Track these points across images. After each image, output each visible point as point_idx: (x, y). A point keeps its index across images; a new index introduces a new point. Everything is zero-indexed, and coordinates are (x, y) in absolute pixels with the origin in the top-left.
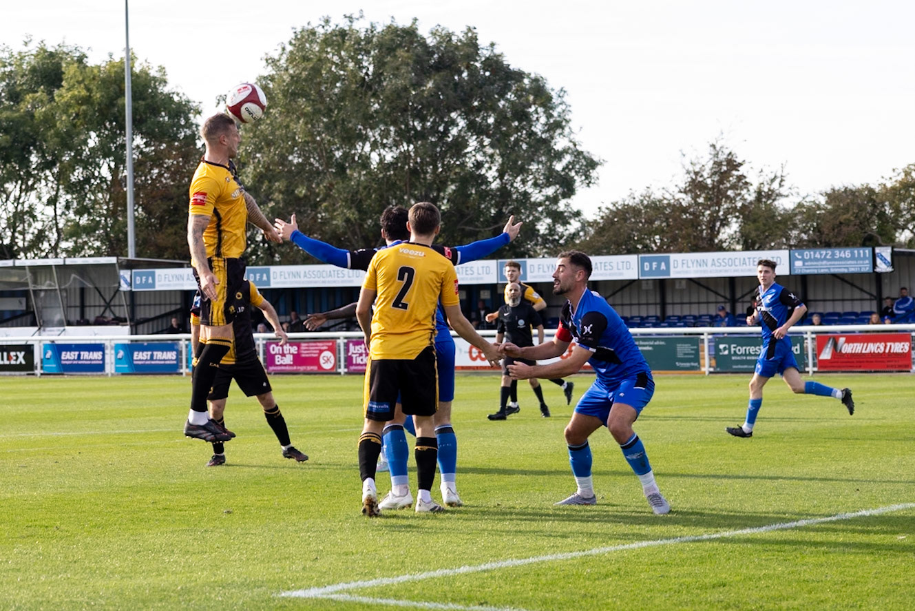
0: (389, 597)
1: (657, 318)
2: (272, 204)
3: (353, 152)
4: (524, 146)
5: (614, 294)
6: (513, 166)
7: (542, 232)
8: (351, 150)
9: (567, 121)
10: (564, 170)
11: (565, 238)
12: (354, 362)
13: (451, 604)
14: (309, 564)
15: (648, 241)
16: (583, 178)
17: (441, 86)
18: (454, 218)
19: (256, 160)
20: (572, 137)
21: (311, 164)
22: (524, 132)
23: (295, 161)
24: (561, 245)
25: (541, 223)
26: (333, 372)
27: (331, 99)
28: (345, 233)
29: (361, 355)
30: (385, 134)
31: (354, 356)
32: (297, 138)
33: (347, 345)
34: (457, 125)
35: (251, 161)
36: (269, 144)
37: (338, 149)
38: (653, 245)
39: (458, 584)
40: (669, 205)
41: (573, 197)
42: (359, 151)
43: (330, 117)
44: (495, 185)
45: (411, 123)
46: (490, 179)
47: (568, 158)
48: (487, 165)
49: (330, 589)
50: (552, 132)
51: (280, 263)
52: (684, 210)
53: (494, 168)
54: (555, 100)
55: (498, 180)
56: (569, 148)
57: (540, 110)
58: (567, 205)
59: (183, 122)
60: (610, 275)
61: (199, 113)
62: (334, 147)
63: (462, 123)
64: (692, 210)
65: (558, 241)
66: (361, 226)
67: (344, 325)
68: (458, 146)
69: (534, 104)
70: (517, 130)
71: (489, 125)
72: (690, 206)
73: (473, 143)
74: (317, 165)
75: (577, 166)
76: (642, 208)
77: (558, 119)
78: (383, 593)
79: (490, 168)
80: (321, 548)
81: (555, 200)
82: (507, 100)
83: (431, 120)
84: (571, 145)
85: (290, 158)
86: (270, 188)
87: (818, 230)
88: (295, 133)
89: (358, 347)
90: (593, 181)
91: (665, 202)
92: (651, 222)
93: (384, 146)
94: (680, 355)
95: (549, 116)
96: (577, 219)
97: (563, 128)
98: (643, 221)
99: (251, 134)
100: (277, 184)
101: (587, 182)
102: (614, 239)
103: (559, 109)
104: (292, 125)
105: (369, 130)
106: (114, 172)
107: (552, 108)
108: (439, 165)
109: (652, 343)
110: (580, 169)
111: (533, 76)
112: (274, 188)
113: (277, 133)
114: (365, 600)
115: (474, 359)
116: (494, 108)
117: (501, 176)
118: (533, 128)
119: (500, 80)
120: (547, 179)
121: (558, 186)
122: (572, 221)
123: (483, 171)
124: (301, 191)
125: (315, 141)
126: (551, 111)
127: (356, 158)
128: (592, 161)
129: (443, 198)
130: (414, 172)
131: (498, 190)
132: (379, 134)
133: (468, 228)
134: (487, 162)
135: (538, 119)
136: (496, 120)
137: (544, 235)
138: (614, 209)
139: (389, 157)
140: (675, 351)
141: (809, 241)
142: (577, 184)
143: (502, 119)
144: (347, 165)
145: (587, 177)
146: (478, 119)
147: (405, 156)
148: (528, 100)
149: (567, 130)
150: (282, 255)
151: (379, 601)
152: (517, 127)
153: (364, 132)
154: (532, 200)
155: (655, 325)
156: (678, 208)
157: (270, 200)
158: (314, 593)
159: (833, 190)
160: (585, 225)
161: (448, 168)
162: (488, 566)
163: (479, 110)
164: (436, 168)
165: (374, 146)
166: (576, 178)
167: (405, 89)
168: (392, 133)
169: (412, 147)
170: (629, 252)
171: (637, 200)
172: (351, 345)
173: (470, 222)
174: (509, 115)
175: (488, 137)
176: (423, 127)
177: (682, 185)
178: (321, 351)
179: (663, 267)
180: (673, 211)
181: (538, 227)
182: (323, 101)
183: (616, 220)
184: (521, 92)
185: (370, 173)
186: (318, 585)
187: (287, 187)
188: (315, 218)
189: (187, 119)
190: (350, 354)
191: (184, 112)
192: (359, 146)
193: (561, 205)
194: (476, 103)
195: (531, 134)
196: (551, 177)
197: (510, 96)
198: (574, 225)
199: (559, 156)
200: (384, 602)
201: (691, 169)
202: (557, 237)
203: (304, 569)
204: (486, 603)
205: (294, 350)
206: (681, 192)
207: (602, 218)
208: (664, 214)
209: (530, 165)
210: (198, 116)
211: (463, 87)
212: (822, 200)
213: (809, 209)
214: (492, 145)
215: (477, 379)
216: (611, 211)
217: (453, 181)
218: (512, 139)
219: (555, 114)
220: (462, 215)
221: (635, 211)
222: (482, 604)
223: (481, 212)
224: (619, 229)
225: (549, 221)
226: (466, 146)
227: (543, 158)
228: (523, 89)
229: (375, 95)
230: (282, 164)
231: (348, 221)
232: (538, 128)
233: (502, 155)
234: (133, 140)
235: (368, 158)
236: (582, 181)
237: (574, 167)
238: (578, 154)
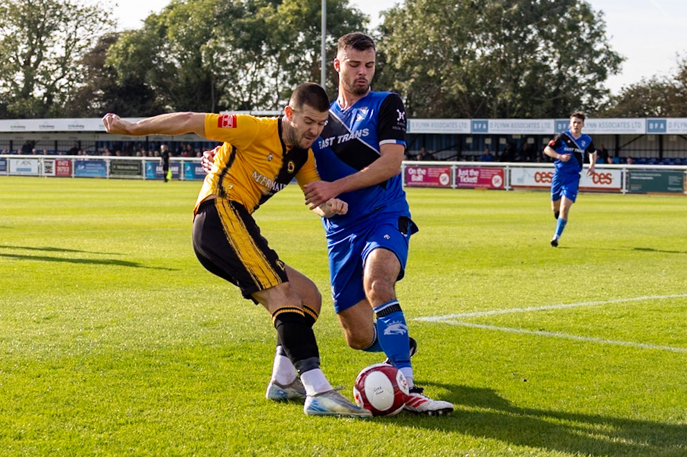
0: (482, 324)
1: (657, 159)
2: (412, 80)
3: (465, 49)
4: (575, 48)
5: (630, 142)
6: (568, 59)
7: (584, 103)
8: (463, 47)
9: (604, 32)
10: (600, 63)
11: (599, 106)
12: (461, 181)
13: (521, 330)
14: (432, 302)
15: (652, 110)
16: (612, 68)
17: (523, 8)
18: (527, 92)
19: (403, 53)
20: (606, 42)
21: (438, 56)
22: (575, 38)
23: (428, 54)
24: (596, 111)
25: (584, 96)
26: (448, 187)
27: (452, 15)
28: (458, 100)
29: (466, 176)
30: (486, 38)
31: (461, 177)
32: (429, 39)
33: (457, 170)
34: (532, 33)
35: (400, 53)
36: (411, 43)
37: (455, 47)
38: (656, 113)
39: (526, 317)
40: (667, 87)
41: (605, 81)
42: (469, 48)
43: (450, 26)
44: (555, 72)
45: (502, 31)
46: (552, 68)
47: (603, 56)
48: (550, 59)
49: (445, 317)
50: (593, 39)
51: (416, 118)
52: (678, 91)
53: (555, 61)
54: (596, 18)
55: (557, 69)
56: (604, 49)
57: (586, 24)
58: (601, 86)
59: (358, 27)
60: (628, 131)
61: (368, 22)
62: (453, 46)
63: (535, 32)
64: (682, 91)
65: (594, 108)
66: (468, 95)
67: (456, 157)
68: (532, 47)
69: (582, 20)
70: (571, 37)
71: (552, 34)
72: (681, 88)
73: (542, 45)
74: (441, 56)
75: (609, 61)
76: (650, 88)
77: (598, 31)
78: (478, 321)
79: (552, 61)
80: (440, 292)
81: (593, 82)
82: (565, 18)
83: (516, 29)
84: (605, 47)
85: (425, 51)
86: (412, 70)
88: (428, 36)
89: (464, 172)
90: (618, 71)
91: (665, 85)
92: (655, 97)
93: (484, 45)
94: (670, 183)
95: (592, 29)
96: (607, 95)
97: (600, 36)
98: (650, 97)
99: (400, 36)
100: (416, 68)
101: (615, 71)
102: (631, 108)
103: (598, 24)
104: (427, 31)
105: (475, 35)
106: (314, 58)
107: (594, 24)
108: (520, 58)
109: (653, 175)
110: (610, 63)
111: (582, 2)
112: (414, 70)
113: (417, 35)
114: (467, 325)
115: (537, 181)
116: (556, 23)
117: (559, 66)
118: (581, 37)
119: (561, 5)
120: (589, 68)
121: (596, 74)
122: (604, 96)
123: (547, 63)
124: (431, 73)
125: (440, 42)
126: (593, 26)
127: (467, 53)
128: (618, 57)
129: (521, 79)
130: (503, 62)
131: (557, 75)
132: (482, 38)
133: (537, 99)
134: (551, 57)
135: (584, 31)
136: (557, 31)
137: (585, 105)
138: (631, 89)
139: (488, 52)
140: (667, 180)
142: (608, 72)
143: (561, 30)
144: (461, 56)
145: (615, 68)
146: (546, 30)
147: (498, 52)
148: (578, 18)
149: (603, 38)
150: (418, 113)
151: (477, 326)
152: (570, 35)
153: (472, 36)
154: (579, 82)
155: (655, 163)
156: (673, 90)
157: (411, 78)
158: (435, 319)
160: (612, 99)
161: (525, 60)
162: (545, 307)
163: (546, 23)
164: (517, 60)
165: (479, 45)
166: (608, 68)
167: (500, 10)
168: (490, 38)
169: (502, 46)
170: (641, 116)
171: (647, 84)
172: (460, 171)
173: (538, 95)
174: (566, 27)
175: (552, 41)
176: (510, 34)
177: (677, 75)
178: (441, 173)
179: (662, 126)
180: (670, 91)
181: (582, 99)
182: (446, 16)
183: (632, 96)
184: (574, 13)
185: (475, 62)
186: (438, 314)
187: (423, 70)
188: (439, 90)
189: (361, 26)
190: (459, 175)
191: (359, 21)
192: (469, 45)
193: (598, 86)
194: (545, 19)
195: (580, 40)
196: (592, 68)
197: (567, 15)
198: (605, 99)
199: (597, 54)
200: (479, 326)
201: (683, 64)
202: (593, 106)
203: (429, 304)
204: (544, 329)
205: (424, 172)
206: (675, 79)
207: (624, 94)
208: (663, 93)
209: (578, 59)
210: (367, 24)
211: (536, 9)
214: (554, 47)
215: (539, 194)
216: (629, 90)
217: (528, 69)
218: (567, 43)
219: (596, 27)
220: (533, 90)
221: (645, 91)
222: (541, 330)
223: (544, 89)
224: (634, 102)
225: (589, 95)
226: (537, 46)
227: (587, 56)
228: (576, 11)
229: (480, 13)
230: (420, 55)
231: (460, 92)
232: (584, 36)
233: (560, 53)
234: (326, 38)
235: (474, 53)
236: (611, 71)
237: (606, 62)
238: (610, 54)
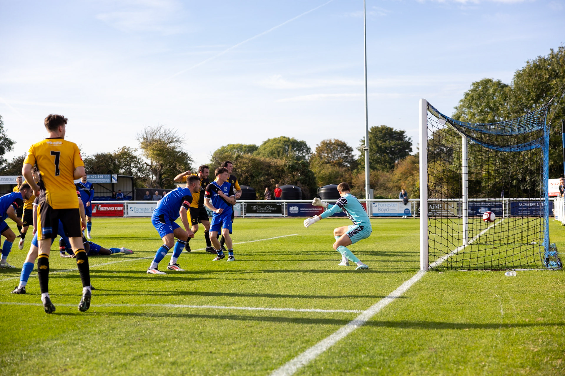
9: (2, 128)
20: (4, 133)
41: (4, 155)
47: (2, 140)
84: (3, 136)
87: (92, 168)
90: (11, 149)
96: (5, 163)
110: (7, 144)
122: (3, 163)
128: (11, 142)
141: (89, 172)
142: (6, 150)
145: (9, 148)
159: (98, 154)
160: (9, 164)
166: (5, 148)
183: (19, 163)
198: (4, 165)
207: (15, 162)
212: (94, 158)
213: (89, 161)
216: (18, 160)
236: (7, 149)
237: (4, 144)
238: (6, 139)
